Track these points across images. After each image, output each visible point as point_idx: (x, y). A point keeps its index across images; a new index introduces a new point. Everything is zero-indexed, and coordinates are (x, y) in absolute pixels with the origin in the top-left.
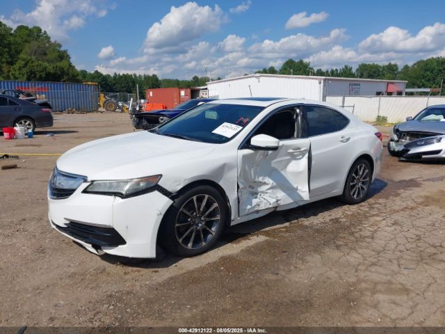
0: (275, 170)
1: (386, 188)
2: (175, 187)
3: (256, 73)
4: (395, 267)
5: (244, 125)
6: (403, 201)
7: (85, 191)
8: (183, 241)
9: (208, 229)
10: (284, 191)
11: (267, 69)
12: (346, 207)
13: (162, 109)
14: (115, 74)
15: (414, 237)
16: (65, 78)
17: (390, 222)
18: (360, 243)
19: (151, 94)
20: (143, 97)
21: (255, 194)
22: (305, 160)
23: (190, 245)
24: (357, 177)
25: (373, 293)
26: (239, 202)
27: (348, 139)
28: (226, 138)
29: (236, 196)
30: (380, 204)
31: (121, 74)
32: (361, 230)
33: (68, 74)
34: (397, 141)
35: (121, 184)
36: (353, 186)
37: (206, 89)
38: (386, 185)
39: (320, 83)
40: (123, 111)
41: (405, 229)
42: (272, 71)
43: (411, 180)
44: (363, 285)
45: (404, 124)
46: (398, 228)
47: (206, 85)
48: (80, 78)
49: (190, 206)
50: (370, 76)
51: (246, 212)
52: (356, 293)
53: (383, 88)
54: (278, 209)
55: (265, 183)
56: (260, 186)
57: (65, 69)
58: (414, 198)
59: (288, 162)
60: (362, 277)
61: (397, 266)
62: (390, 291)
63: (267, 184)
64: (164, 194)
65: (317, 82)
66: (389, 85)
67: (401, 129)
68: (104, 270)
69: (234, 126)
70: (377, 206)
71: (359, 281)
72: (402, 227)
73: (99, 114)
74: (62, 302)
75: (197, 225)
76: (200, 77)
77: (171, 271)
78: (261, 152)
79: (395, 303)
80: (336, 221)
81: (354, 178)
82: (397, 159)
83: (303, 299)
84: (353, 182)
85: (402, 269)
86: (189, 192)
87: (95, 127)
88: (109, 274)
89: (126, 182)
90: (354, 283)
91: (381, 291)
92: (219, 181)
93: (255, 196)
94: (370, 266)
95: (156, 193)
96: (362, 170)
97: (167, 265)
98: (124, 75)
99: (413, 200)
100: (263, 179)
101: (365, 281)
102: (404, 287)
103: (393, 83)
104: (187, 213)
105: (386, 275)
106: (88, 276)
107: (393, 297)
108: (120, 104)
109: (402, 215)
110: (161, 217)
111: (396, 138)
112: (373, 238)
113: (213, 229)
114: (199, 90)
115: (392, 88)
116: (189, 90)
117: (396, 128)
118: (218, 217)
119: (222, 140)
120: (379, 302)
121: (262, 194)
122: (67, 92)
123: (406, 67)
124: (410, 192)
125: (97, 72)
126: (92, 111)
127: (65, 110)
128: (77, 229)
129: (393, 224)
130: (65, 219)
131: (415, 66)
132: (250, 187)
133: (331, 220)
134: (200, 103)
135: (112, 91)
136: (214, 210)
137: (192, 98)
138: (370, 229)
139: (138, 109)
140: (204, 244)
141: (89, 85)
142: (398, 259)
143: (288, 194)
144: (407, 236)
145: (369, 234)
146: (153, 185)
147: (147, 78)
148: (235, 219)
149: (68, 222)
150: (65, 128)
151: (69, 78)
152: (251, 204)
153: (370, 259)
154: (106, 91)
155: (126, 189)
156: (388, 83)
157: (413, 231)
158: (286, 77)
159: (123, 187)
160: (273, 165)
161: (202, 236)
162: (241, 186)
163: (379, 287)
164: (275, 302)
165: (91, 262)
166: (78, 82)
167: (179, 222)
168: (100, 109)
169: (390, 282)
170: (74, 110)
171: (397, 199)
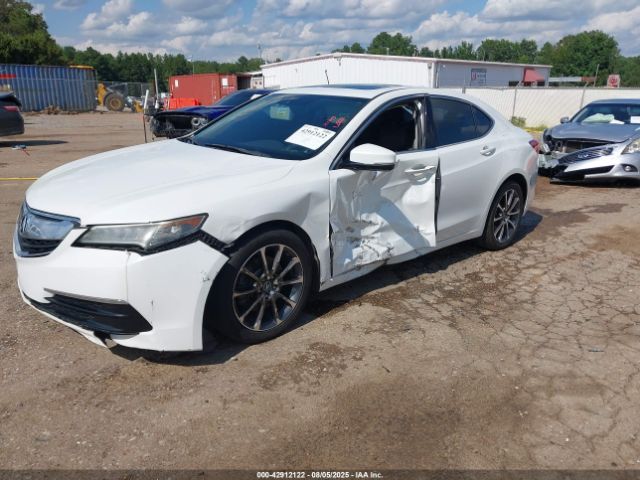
0: (386, 201)
1: (540, 224)
2: (230, 234)
3: (334, 52)
4: (574, 350)
5: (337, 129)
6: (568, 244)
7: (77, 244)
8: (246, 320)
9: (284, 298)
10: (400, 234)
11: (350, 46)
12: (486, 255)
13: (193, 106)
14: (120, 53)
15: (592, 298)
16: (42, 58)
17: (555, 277)
18: (516, 312)
19: (177, 83)
20: (164, 89)
21: (356, 241)
22: (430, 185)
23: (257, 326)
24: (503, 210)
25: (551, 395)
26: (332, 255)
27: (493, 152)
28: (309, 150)
29: (327, 245)
30: (535, 249)
31: (129, 54)
32: (514, 291)
33: (45, 53)
34: (549, 154)
35: (139, 229)
36: (498, 223)
37: (261, 75)
38: (540, 219)
39: (430, 68)
40: (134, 111)
41: (579, 287)
42: (357, 49)
43: (574, 212)
44: (533, 381)
45: (558, 128)
46: (568, 285)
47: (260, 69)
48: (65, 58)
49: (256, 264)
50: (499, 58)
51: (343, 270)
52: (525, 395)
53: (518, 76)
54: (389, 263)
55: (371, 223)
56: (363, 228)
57: (41, 44)
58: (581, 238)
59: (405, 188)
60: (529, 367)
61: (576, 347)
62: (573, 390)
63: (375, 224)
64: (212, 246)
65: (426, 65)
66: (528, 72)
67: (554, 136)
68: (117, 371)
69: (321, 130)
70: (532, 251)
71: (527, 374)
72: (572, 284)
73: (98, 115)
74: (47, 433)
75: (268, 294)
76: (249, 58)
77: (228, 368)
78: (365, 173)
79: (585, 409)
80: (474, 277)
81: (499, 211)
82: (548, 179)
83: (444, 409)
84: (497, 216)
85: (586, 352)
86: (253, 242)
87: (93, 135)
88: (125, 378)
89: (146, 227)
90: (517, 378)
91: (560, 390)
92: (302, 223)
93: (356, 243)
94: (539, 347)
95: (199, 245)
96: (510, 199)
97: (221, 360)
98: (133, 54)
99: (581, 241)
100: (368, 217)
101: (535, 375)
102: (594, 380)
103: (532, 69)
104: (252, 275)
105: (563, 363)
106: (91, 383)
107: (581, 400)
108: (130, 100)
109: (569, 265)
110: (209, 284)
111: (546, 148)
112: (533, 303)
113: (292, 298)
114: (249, 77)
115: (531, 76)
116: (234, 77)
117: (547, 134)
118: (301, 280)
119: (303, 154)
120: (561, 410)
121: (366, 241)
122: (44, 82)
123: (548, 45)
124: (574, 229)
125: (90, 49)
126: (88, 111)
127: (43, 108)
128: (66, 306)
129: (560, 280)
130: (45, 289)
131: (562, 45)
132: (349, 229)
133: (466, 276)
134: (255, 96)
135: (116, 79)
136: (293, 268)
137: (239, 89)
138: (528, 288)
139: (157, 106)
140: (279, 321)
141: (79, 69)
142: (577, 335)
143: (406, 239)
144: (583, 298)
145: (527, 296)
146: (193, 231)
147: (169, 59)
148: (327, 281)
149: (51, 295)
150: (44, 136)
151: (46, 59)
152: (350, 256)
153: (535, 337)
154: (108, 80)
155: (146, 238)
156: (526, 69)
157: (589, 289)
158: (380, 59)
159: (143, 235)
160: (384, 193)
161: (276, 310)
162: (335, 229)
163: (557, 383)
164: (401, 417)
165: (94, 358)
166: (62, 64)
167: (238, 290)
168: (99, 108)
169: (571, 375)
170: (58, 108)
171: (558, 240)
